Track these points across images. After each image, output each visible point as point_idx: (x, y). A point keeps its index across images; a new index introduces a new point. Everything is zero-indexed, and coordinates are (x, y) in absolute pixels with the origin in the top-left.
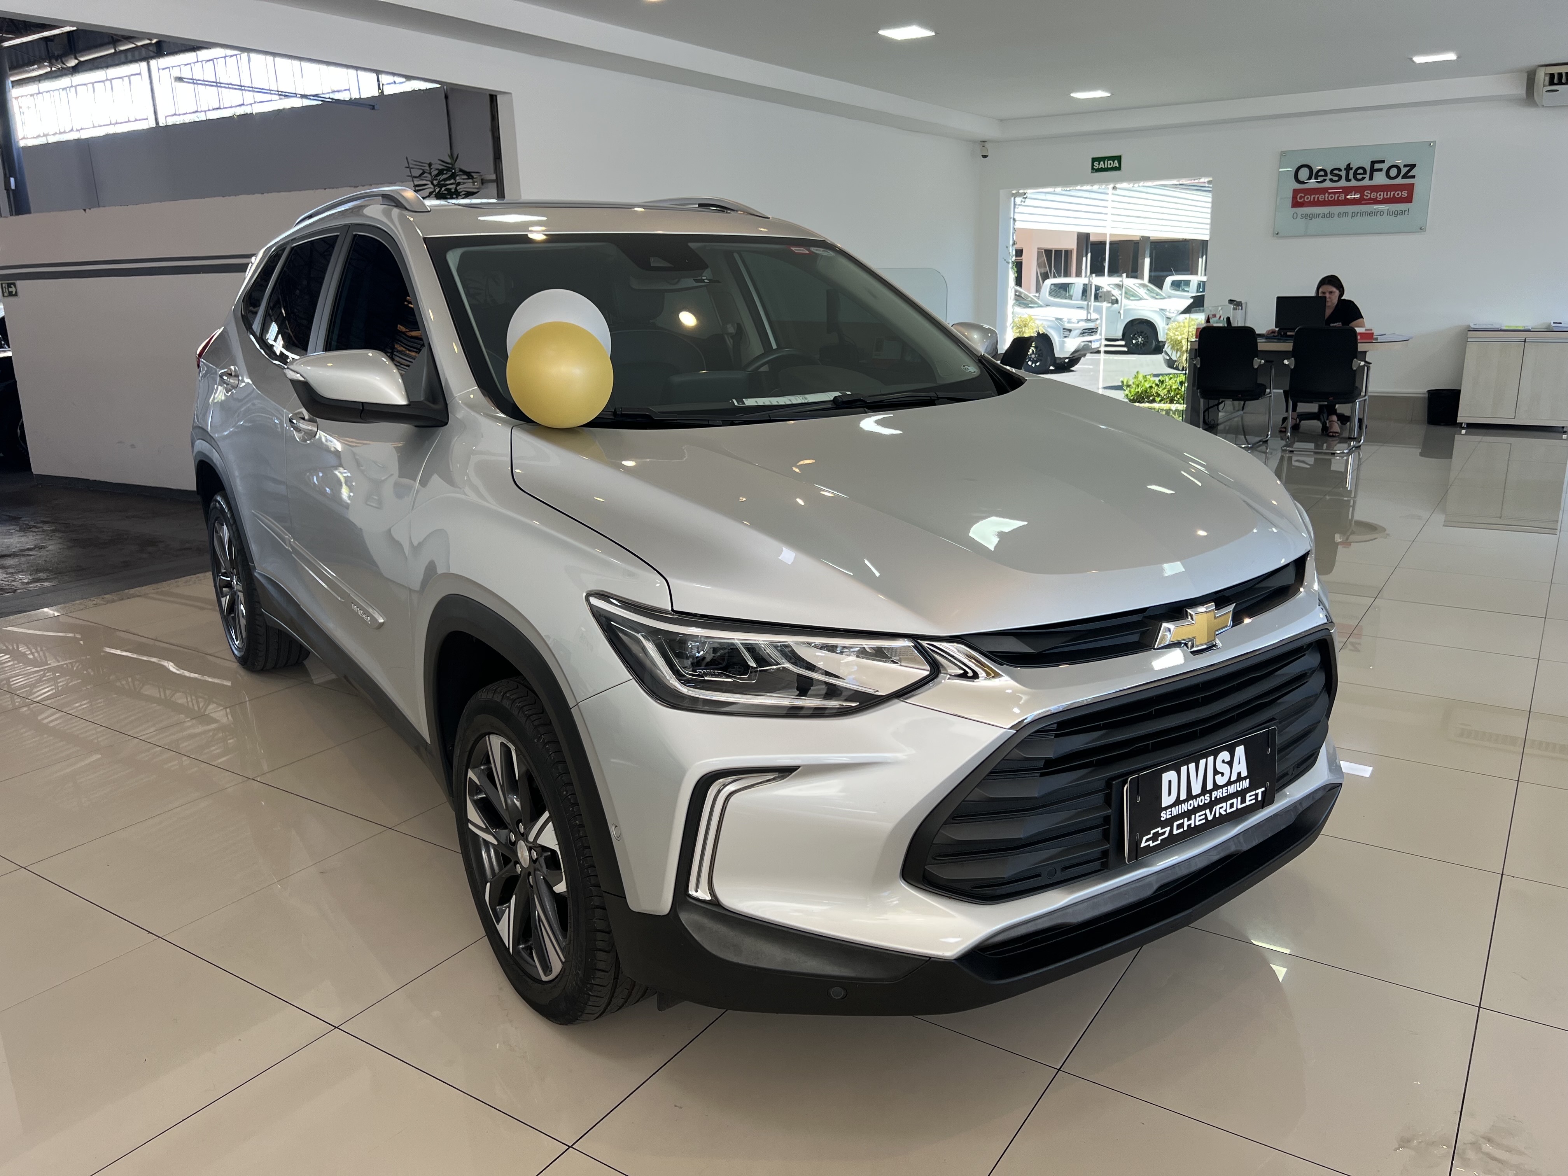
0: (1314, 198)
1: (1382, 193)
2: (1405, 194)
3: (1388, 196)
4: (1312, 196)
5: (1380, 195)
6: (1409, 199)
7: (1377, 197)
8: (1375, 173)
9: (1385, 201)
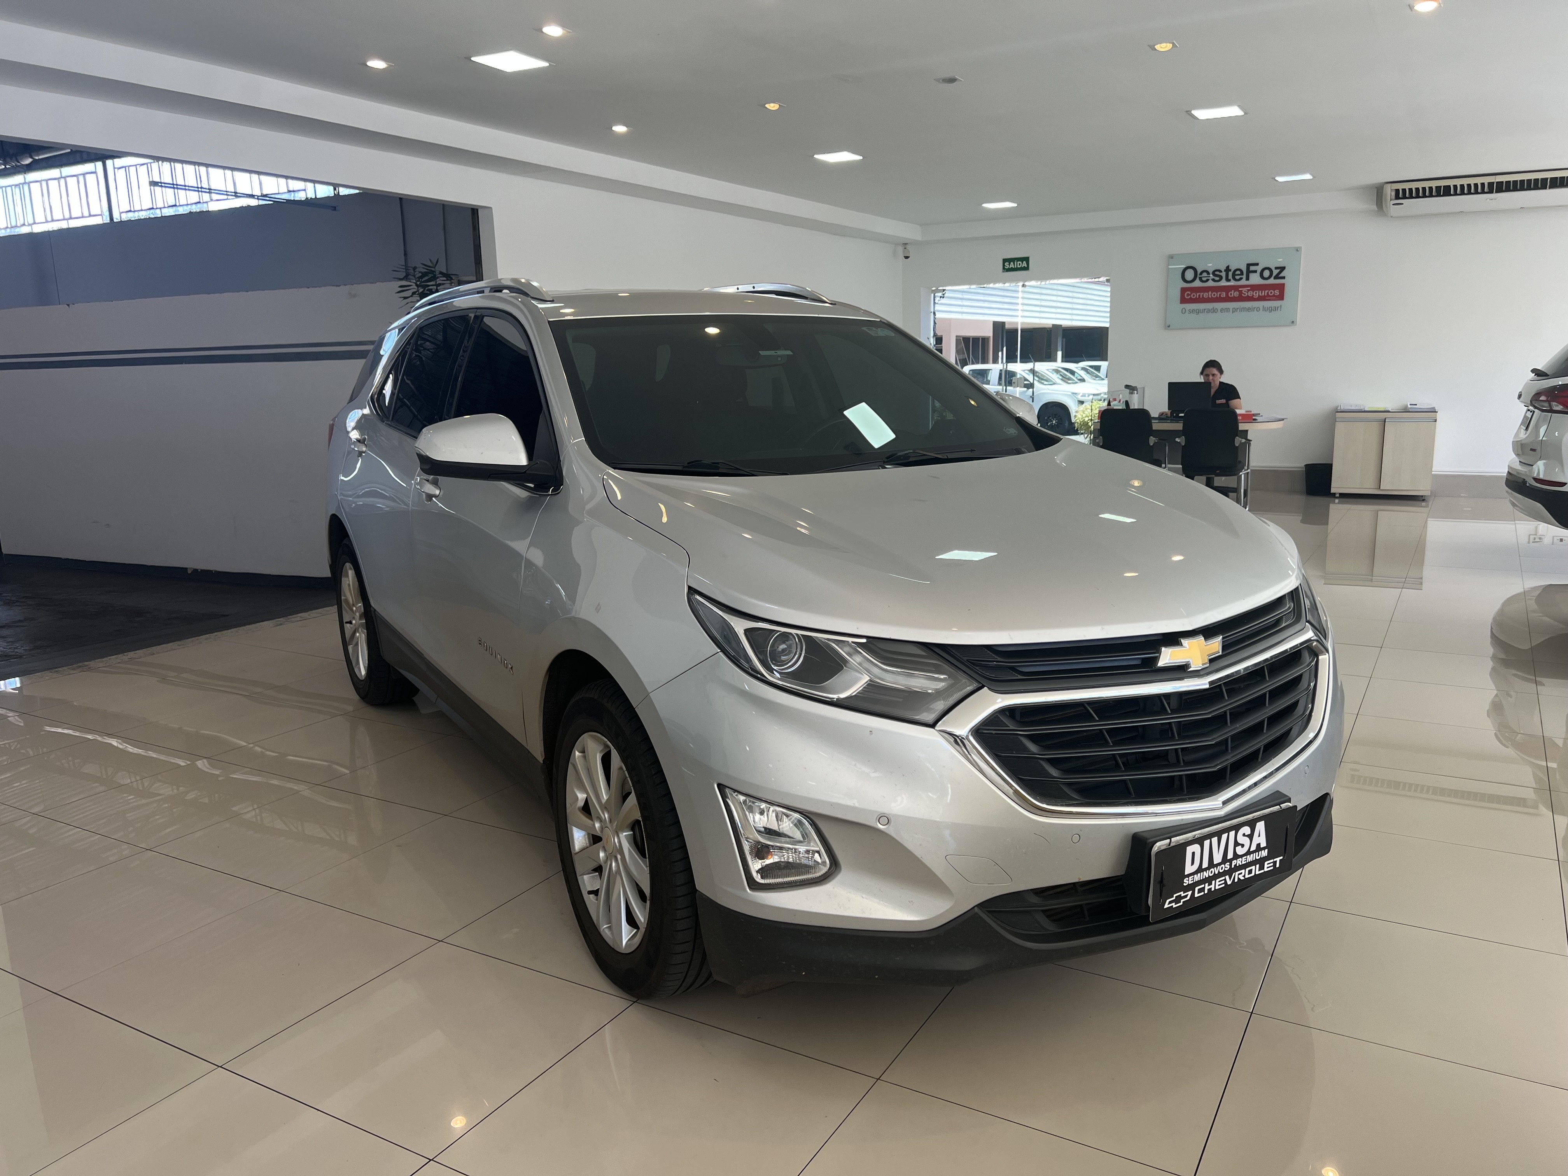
0: (1199, 295)
1: (1258, 292)
2: (1277, 292)
3: (1263, 294)
4: (1198, 294)
5: (1256, 293)
6: (1281, 297)
7: (1253, 295)
8: (1251, 275)
9: (1261, 299)
